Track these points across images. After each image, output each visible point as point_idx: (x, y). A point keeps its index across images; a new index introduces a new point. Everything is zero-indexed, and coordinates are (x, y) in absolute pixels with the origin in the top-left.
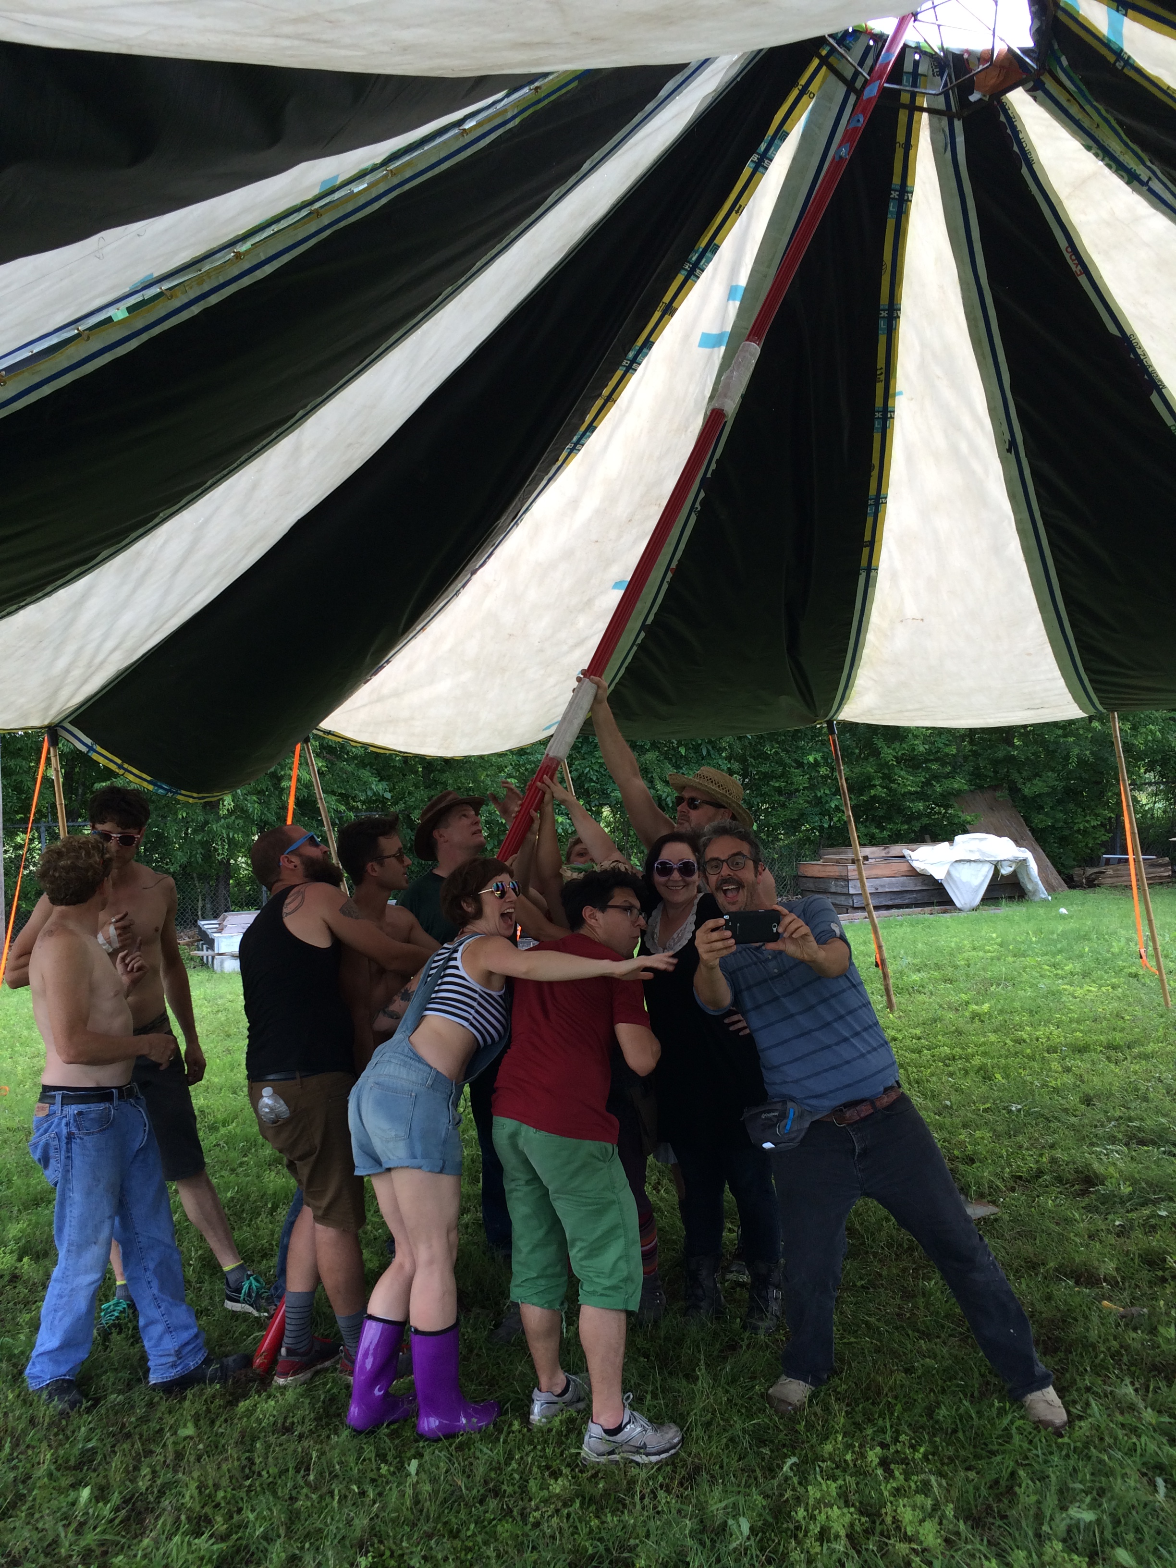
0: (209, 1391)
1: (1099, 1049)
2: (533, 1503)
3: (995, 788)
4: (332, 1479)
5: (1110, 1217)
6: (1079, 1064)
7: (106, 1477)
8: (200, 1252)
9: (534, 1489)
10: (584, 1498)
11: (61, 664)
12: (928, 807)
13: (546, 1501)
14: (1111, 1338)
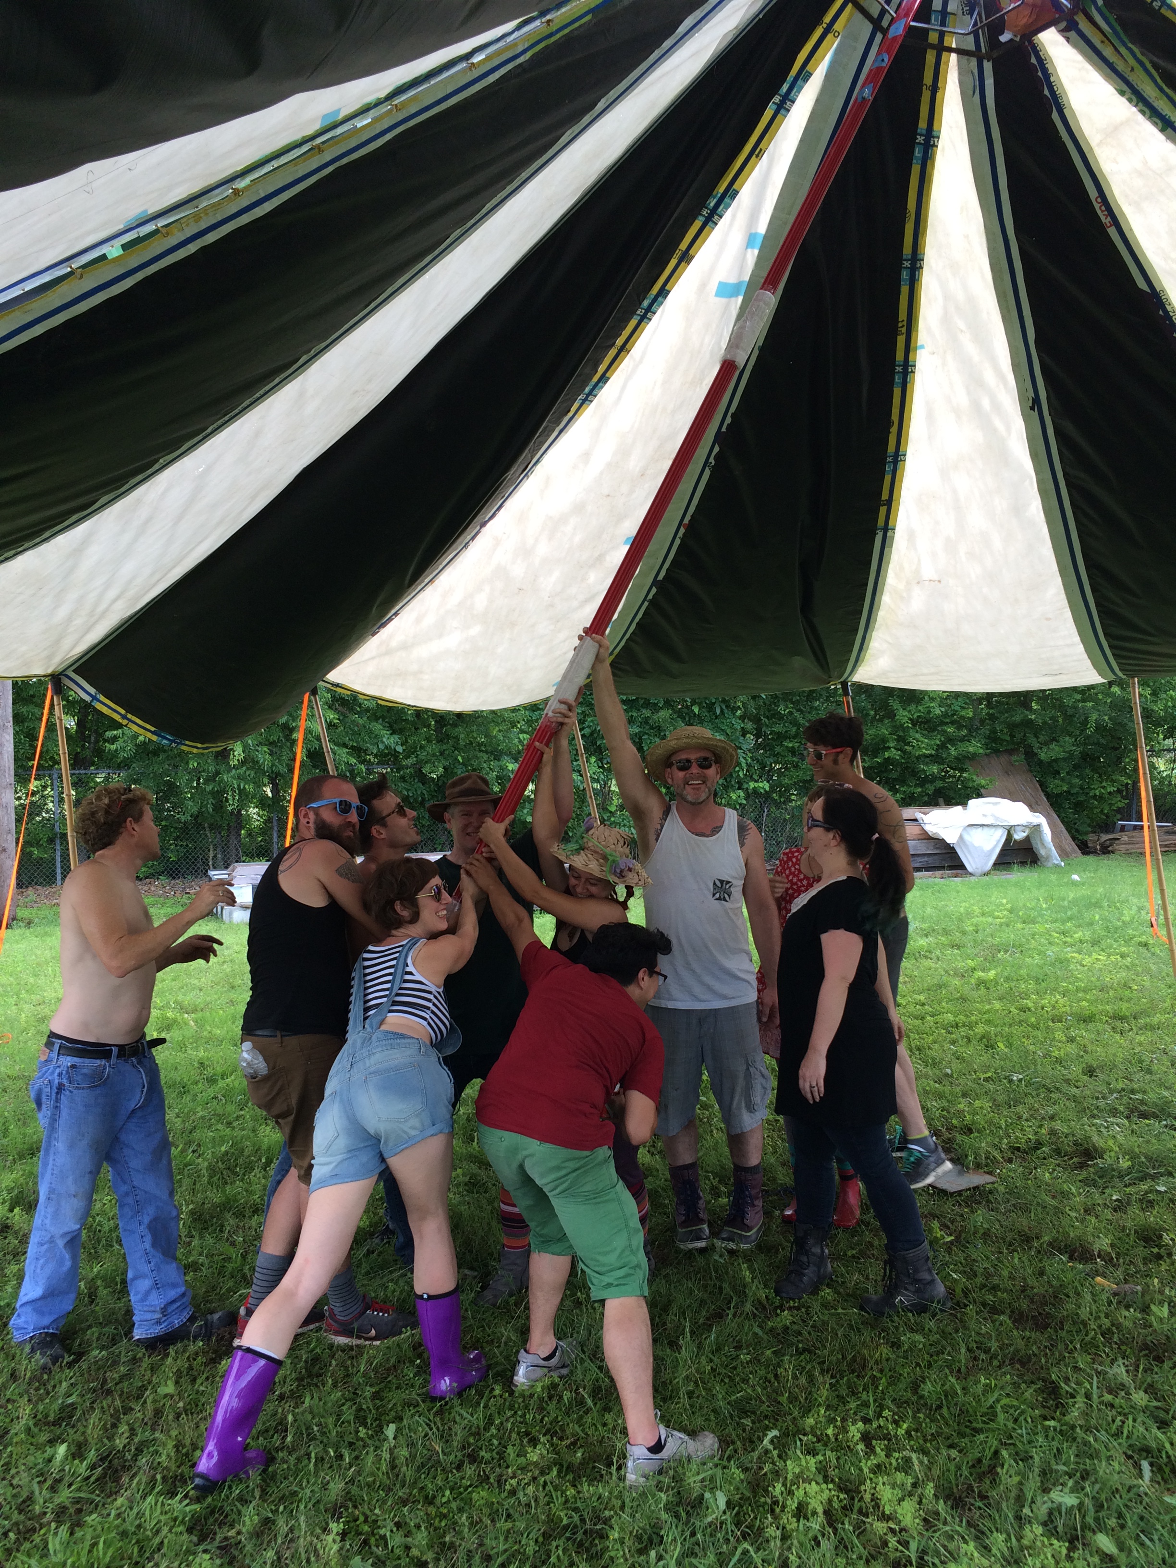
0: (192, 1348)
1: (1105, 1019)
2: (510, 1470)
3: (1010, 752)
4: (310, 1440)
5: (1107, 1191)
6: (1083, 1034)
7: (84, 1433)
8: (191, 1207)
9: (512, 1456)
10: (561, 1465)
11: (63, 612)
12: (942, 770)
13: (523, 1469)
14: (1102, 1315)
